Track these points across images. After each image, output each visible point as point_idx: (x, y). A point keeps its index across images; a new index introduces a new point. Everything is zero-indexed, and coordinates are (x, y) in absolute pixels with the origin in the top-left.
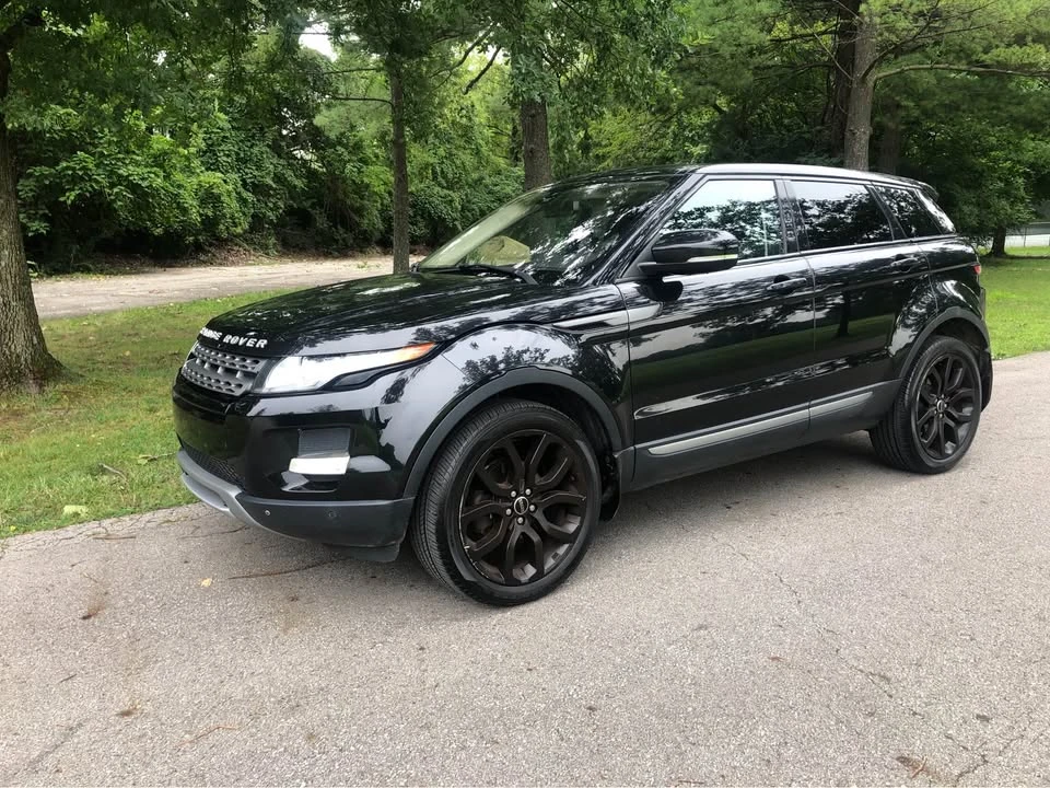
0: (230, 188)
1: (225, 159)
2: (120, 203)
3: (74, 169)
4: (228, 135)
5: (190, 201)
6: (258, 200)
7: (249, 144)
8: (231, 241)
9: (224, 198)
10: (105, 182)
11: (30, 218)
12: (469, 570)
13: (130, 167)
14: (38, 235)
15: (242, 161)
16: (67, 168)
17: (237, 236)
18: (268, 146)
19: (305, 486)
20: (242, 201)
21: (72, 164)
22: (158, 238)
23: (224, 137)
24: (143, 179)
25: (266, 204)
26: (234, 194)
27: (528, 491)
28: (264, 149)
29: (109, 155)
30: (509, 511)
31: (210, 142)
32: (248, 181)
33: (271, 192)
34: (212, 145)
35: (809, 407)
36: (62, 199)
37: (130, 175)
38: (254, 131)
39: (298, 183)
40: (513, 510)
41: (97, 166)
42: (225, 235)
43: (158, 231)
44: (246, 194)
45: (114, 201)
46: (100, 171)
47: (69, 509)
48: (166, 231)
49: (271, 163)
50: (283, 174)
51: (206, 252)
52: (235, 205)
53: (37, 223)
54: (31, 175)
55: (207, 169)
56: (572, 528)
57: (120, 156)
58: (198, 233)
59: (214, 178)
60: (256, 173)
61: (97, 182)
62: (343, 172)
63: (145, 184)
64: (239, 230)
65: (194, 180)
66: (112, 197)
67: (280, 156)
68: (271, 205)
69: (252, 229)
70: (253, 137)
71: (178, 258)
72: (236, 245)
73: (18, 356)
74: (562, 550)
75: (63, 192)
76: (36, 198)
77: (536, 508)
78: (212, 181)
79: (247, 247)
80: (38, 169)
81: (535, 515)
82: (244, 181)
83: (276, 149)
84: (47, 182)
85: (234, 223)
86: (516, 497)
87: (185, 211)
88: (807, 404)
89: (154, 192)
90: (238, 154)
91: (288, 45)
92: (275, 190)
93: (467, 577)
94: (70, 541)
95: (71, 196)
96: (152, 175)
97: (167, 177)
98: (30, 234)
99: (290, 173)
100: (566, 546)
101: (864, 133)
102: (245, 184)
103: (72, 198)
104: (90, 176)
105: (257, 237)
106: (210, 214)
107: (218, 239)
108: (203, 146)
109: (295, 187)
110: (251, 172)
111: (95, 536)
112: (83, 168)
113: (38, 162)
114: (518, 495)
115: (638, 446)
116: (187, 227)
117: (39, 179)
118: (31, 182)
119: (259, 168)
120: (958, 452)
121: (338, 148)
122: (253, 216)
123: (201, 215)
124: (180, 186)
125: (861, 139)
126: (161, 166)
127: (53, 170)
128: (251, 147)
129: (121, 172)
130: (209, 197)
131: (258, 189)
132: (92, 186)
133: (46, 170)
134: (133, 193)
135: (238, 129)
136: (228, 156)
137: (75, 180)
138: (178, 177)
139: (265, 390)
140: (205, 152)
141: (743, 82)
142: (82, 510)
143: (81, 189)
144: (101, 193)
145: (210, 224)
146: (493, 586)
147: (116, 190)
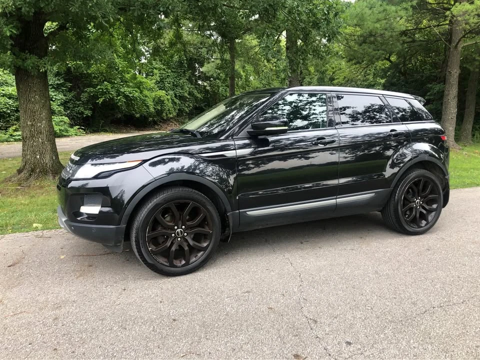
0: (169, 97)
1: (168, 85)
2: (120, 103)
3: (102, 89)
4: (170, 74)
5: (150, 103)
6: (181, 103)
7: (178, 79)
8: (169, 120)
9: (166, 102)
10: (115, 95)
11: (85, 109)
12: (150, 259)
13: (126, 88)
14: (88, 116)
15: (175, 86)
16: (100, 89)
17: (171, 118)
18: (187, 79)
19: (86, 218)
20: (174, 103)
21: (102, 87)
22: (138, 119)
23: (168, 75)
24: (130, 93)
25: (185, 105)
26: (170, 100)
27: (183, 227)
28: (185, 81)
29: (117, 83)
30: (173, 235)
31: (161, 78)
32: (177, 95)
33: (187, 99)
34: (162, 79)
35: (336, 199)
36: (97, 101)
37: (125, 91)
38: (181, 73)
39: (199, 95)
40: (175, 234)
41: (112, 88)
42: (165, 118)
43: (138, 115)
44: (176, 100)
45: (118, 102)
46: (113, 90)
47: (35, 225)
48: (141, 116)
49: (188, 87)
50: (193, 92)
51: (158, 125)
52: (170, 105)
53: (88, 111)
54: (86, 91)
55: (159, 90)
56: (205, 245)
57: (122, 83)
58: (154, 116)
59: (162, 93)
60: (181, 91)
61: (111, 94)
62: (218, 91)
63: (131, 95)
64: (171, 116)
65: (153, 94)
66: (117, 101)
67: (192, 84)
68: (187, 105)
69: (178, 115)
70: (180, 75)
71: (146, 127)
72: (171, 122)
73: (46, 164)
74: (200, 254)
75: (98, 98)
76: (88, 101)
77: (187, 234)
78: (161, 94)
79: (175, 123)
80: (89, 89)
81: (186, 238)
82: (175, 94)
83: (190, 80)
84: (92, 94)
85: (170, 112)
86: (177, 229)
87: (148, 107)
88: (335, 197)
89: (135, 99)
90: (173, 83)
91: (178, 36)
92: (189, 99)
93: (149, 261)
94: (27, 237)
95: (101, 100)
96: (134, 92)
97: (141, 92)
98: (85, 116)
99: (196, 91)
100: (202, 252)
101: (456, 72)
102: (176, 96)
103: (101, 101)
104: (109, 92)
105: (180, 119)
106: (159, 108)
107: (163, 119)
108: (159, 79)
109: (198, 97)
110: (179, 91)
111: (37, 236)
112: (106, 89)
113: (89, 87)
114: (178, 228)
115: (240, 211)
116: (150, 114)
117: (89, 93)
118: (86, 95)
119: (182, 89)
120: (428, 226)
121: (217, 80)
122: (179, 110)
123: (155, 109)
124: (146, 96)
125: (454, 75)
126: (139, 88)
127: (94, 90)
128: (180, 80)
129: (121, 90)
130: (159, 101)
131: (182, 98)
132: (109, 96)
133: (92, 89)
134: (126, 99)
135: (174, 72)
136: (169, 84)
137: (103, 93)
138: (146, 92)
139: (75, 178)
140: (159, 82)
141: (397, 49)
142: (40, 226)
143: (105, 97)
144: (113, 99)
145: (159, 113)
146: (163, 267)
147: (119, 98)
